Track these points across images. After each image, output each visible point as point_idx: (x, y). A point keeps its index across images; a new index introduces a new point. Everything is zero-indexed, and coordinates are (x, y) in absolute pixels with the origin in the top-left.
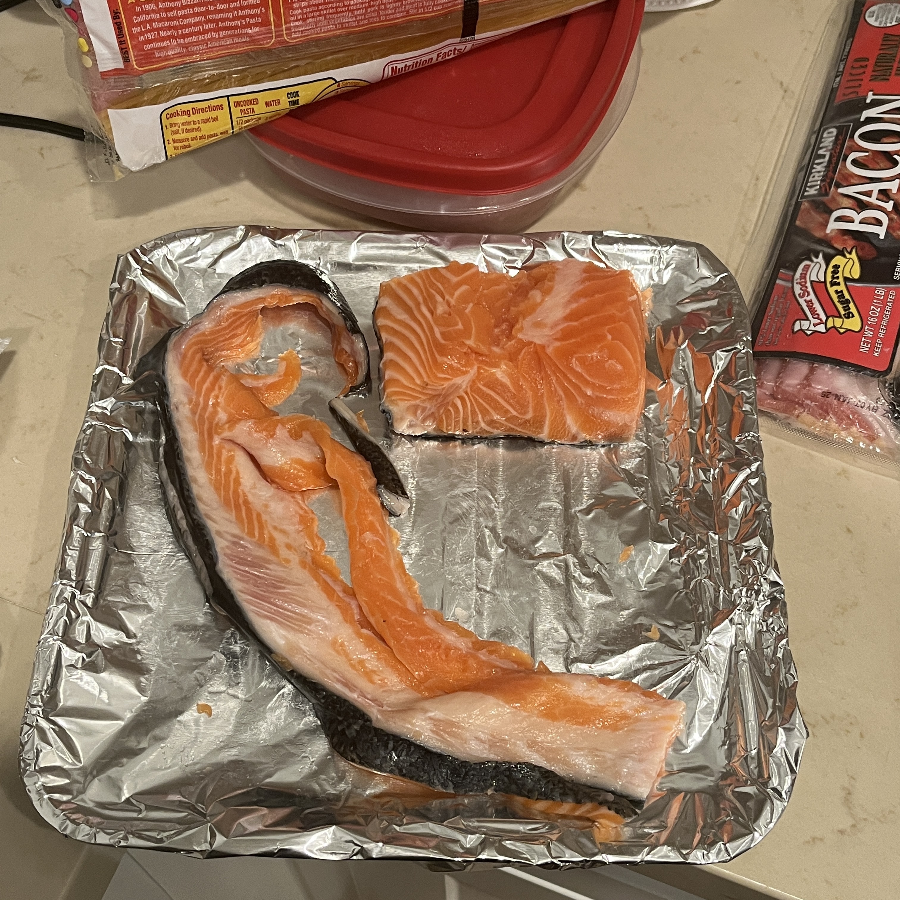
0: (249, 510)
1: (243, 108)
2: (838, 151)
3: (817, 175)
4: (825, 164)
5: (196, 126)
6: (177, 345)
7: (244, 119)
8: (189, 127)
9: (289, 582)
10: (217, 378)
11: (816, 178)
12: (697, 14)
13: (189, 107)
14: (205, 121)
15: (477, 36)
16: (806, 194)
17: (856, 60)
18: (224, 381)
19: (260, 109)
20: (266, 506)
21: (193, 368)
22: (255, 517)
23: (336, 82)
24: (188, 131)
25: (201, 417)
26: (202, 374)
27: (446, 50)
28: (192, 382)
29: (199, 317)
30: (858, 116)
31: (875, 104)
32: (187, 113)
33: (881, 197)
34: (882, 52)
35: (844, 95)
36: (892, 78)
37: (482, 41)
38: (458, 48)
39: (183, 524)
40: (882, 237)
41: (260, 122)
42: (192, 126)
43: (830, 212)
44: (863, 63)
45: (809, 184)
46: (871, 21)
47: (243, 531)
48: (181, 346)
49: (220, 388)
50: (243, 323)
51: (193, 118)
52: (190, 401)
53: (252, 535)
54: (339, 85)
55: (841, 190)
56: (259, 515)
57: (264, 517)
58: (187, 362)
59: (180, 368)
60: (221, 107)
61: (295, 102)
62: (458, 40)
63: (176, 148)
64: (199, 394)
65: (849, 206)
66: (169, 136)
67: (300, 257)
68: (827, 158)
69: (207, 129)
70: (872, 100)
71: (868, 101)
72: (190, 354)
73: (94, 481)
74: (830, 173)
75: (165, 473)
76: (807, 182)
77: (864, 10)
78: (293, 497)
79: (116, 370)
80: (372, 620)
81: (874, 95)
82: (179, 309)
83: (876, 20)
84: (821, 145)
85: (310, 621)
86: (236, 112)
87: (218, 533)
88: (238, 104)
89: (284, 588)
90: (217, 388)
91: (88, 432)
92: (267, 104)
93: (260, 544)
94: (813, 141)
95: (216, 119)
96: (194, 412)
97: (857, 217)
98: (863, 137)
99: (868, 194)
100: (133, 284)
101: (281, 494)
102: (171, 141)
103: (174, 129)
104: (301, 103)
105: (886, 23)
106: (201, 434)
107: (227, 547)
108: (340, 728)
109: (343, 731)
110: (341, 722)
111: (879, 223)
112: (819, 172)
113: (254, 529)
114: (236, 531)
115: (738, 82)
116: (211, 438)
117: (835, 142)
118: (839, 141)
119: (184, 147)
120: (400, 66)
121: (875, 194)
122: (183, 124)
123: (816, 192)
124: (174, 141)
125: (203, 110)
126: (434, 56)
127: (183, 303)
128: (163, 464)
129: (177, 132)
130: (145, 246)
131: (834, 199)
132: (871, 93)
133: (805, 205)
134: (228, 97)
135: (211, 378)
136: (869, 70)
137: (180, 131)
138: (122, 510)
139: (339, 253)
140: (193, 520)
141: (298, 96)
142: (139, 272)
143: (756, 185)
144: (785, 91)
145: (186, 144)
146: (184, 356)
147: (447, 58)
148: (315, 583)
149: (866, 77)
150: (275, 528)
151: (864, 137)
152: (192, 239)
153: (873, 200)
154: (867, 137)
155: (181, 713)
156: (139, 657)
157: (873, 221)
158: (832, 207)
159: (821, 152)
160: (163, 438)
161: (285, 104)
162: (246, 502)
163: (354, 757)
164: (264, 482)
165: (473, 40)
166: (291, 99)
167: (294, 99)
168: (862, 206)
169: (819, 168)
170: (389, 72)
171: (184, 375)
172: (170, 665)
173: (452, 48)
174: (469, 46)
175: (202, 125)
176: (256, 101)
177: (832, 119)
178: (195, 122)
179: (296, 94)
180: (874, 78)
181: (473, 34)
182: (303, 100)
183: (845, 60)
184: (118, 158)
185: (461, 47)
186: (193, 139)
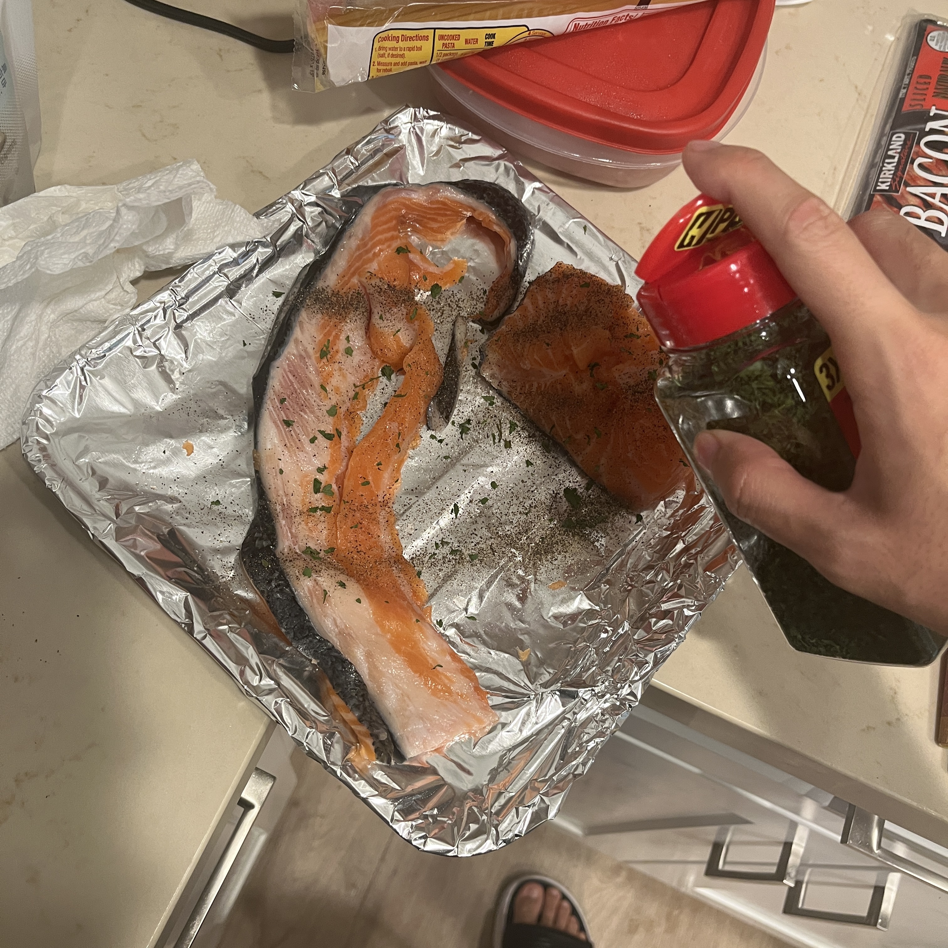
1: (445, 42)
5: (401, 53)
7: (443, 52)
8: (394, 53)
13: (399, 33)
14: (410, 49)
15: (650, 7)
17: (921, 77)
19: (460, 45)
23: (529, 30)
24: (393, 56)
27: (621, 15)
30: (923, 126)
31: (937, 117)
32: (396, 39)
33: (944, 200)
34: (942, 73)
35: (911, 106)
37: (653, 11)
38: (631, 14)
40: (943, 235)
41: (456, 57)
42: (398, 52)
43: (900, 207)
44: (926, 80)
51: (401, 44)
54: (529, 34)
55: (909, 189)
60: (426, 38)
61: (490, 44)
62: (634, 7)
63: (379, 71)
65: (916, 204)
66: (375, 59)
69: (410, 56)
70: (935, 114)
71: (932, 114)
77: (926, 33)
81: (936, 109)
86: (439, 44)
88: (442, 37)
92: (467, 42)
94: (883, 143)
95: (420, 49)
97: (924, 215)
98: (928, 144)
99: (933, 196)
102: (376, 64)
103: (382, 52)
104: (495, 45)
111: (941, 222)
115: (821, 81)
118: (907, 146)
119: (385, 70)
120: (582, 23)
121: (938, 197)
122: (390, 49)
124: (379, 64)
125: (411, 39)
126: (610, 18)
129: (382, 56)
131: (902, 196)
132: (934, 108)
133: (878, 198)
134: (435, 29)
136: (932, 88)
137: (386, 56)
141: (494, 38)
143: (834, 173)
144: (859, 94)
145: (388, 68)
147: (619, 22)
149: (930, 93)
153: (936, 201)
154: (931, 145)
157: (936, 220)
158: (902, 202)
161: (481, 45)
165: (646, 9)
166: (487, 40)
167: (490, 40)
168: (927, 206)
170: (571, 28)
173: (626, 14)
174: (640, 14)
175: (406, 53)
176: (458, 37)
177: (901, 126)
178: (401, 48)
179: (493, 36)
180: (936, 95)
181: (648, 4)
182: (497, 42)
183: (911, 74)
184: (325, 71)
185: (633, 14)
186: (395, 64)
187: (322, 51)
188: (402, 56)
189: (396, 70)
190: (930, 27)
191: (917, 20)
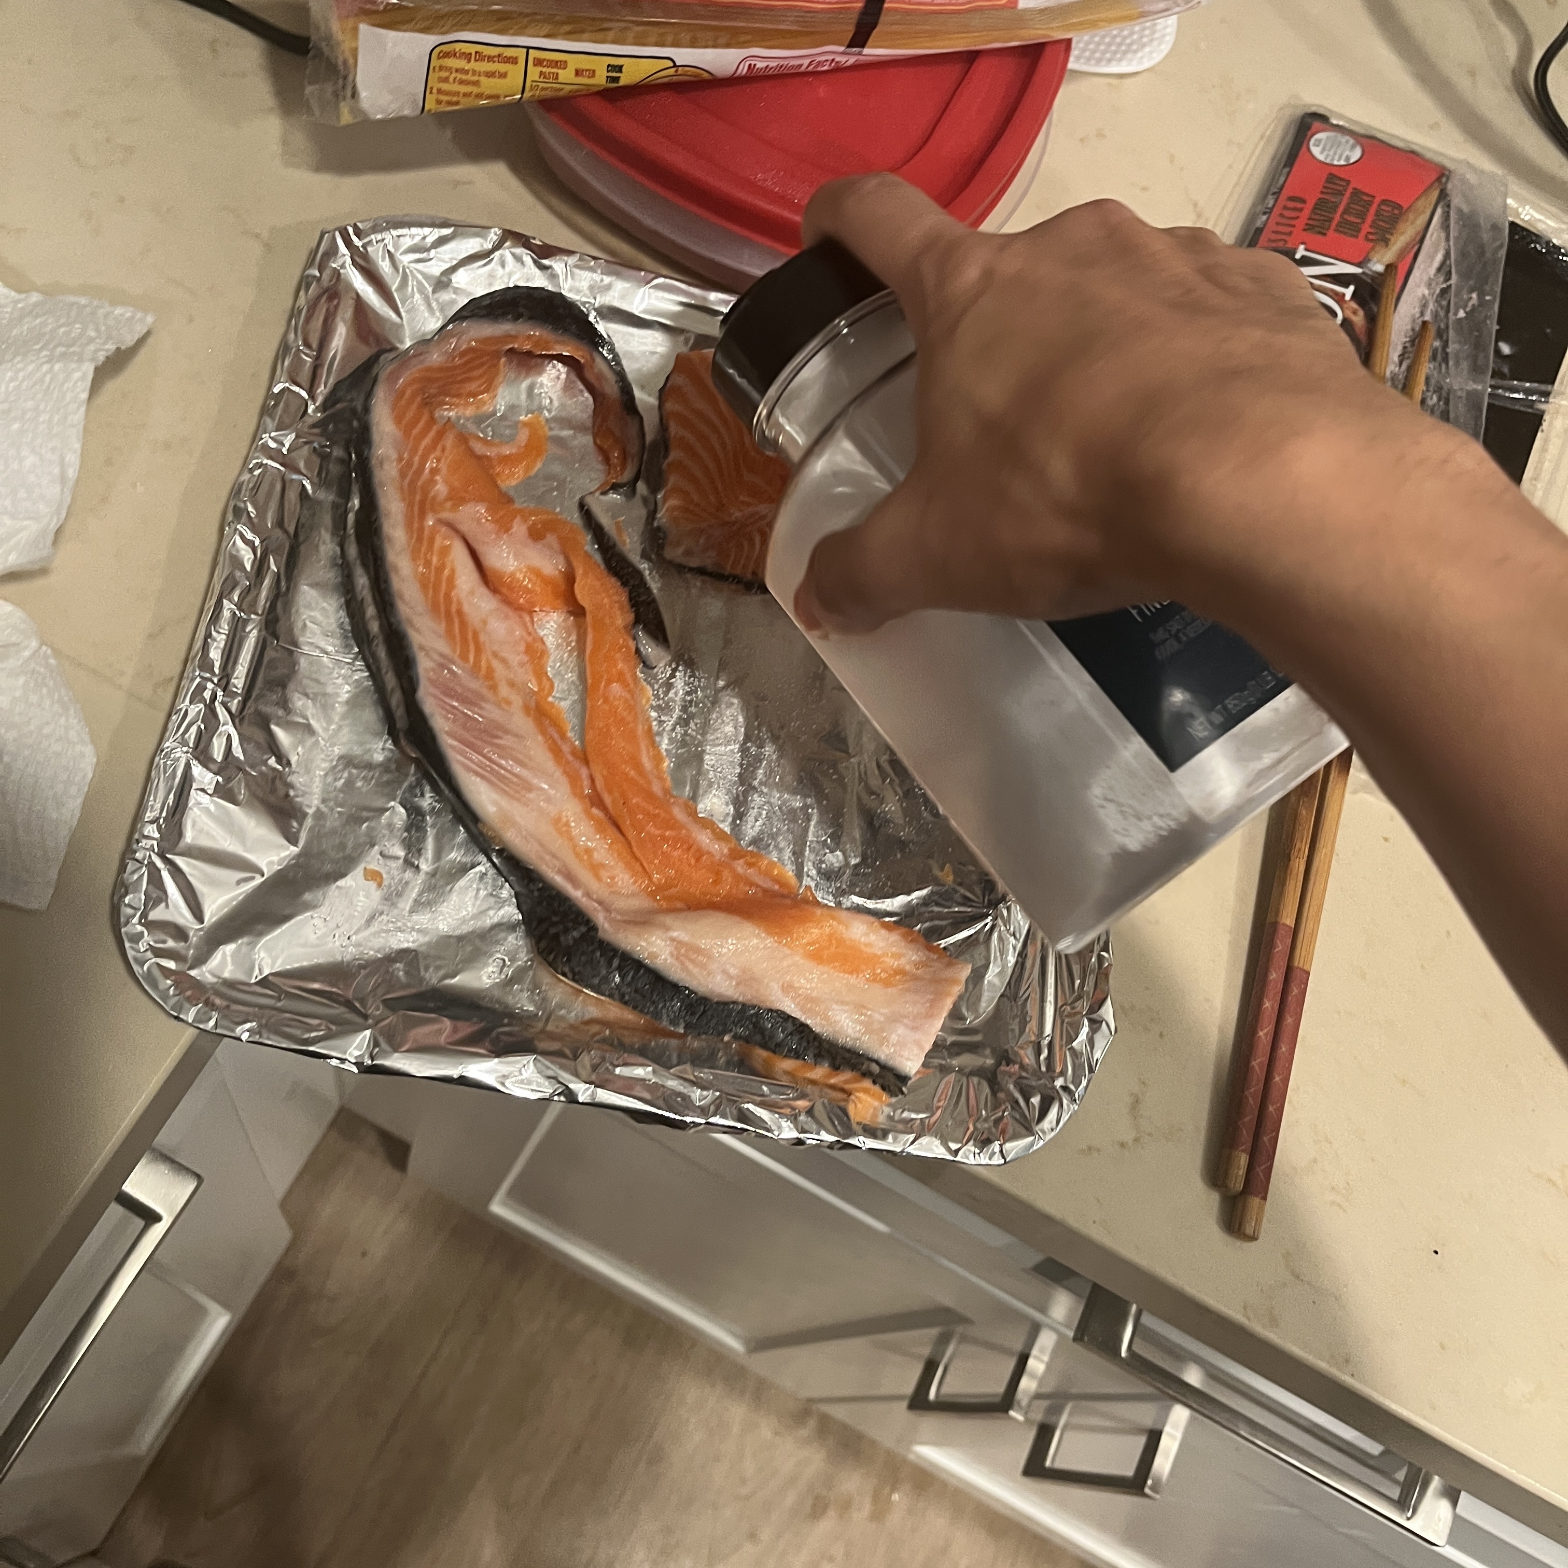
0: (463, 623)
1: (544, 70)
5: (475, 78)
6: (393, 378)
7: (541, 85)
8: (464, 77)
9: (507, 732)
10: (440, 435)
12: (1110, 85)
13: (472, 49)
14: (490, 75)
15: (866, 51)
17: (1291, 199)
18: (449, 440)
19: (566, 75)
20: (485, 622)
21: (410, 414)
22: (470, 635)
23: (675, 66)
24: (462, 82)
25: (412, 483)
26: (421, 424)
27: (823, 58)
28: (407, 432)
29: (424, 343)
31: (1306, 262)
32: (467, 57)
34: (1323, 196)
35: (1269, 240)
36: (1331, 233)
37: (871, 58)
38: (837, 59)
39: (374, 627)
41: (561, 93)
42: (469, 77)
44: (1299, 205)
46: (1316, 151)
47: (454, 651)
48: (398, 379)
49: (443, 450)
50: (482, 365)
51: (473, 65)
52: (400, 459)
53: (464, 657)
54: (676, 71)
56: (476, 634)
57: (482, 638)
58: (403, 402)
59: (393, 410)
60: (513, 61)
61: (616, 80)
62: (842, 49)
63: (439, 102)
66: (434, 83)
67: (570, 290)
69: (489, 85)
70: (1303, 257)
72: (408, 392)
73: (257, 542)
75: (353, 551)
77: (1309, 133)
78: (521, 617)
79: (304, 394)
80: (608, 800)
81: (1306, 250)
82: (394, 324)
83: (1322, 153)
85: (530, 788)
86: (534, 73)
87: (422, 648)
88: (538, 62)
89: (501, 738)
90: (439, 447)
91: (257, 473)
92: (578, 73)
93: (475, 670)
95: (503, 75)
96: (403, 474)
100: (337, 274)
101: (506, 609)
102: (435, 90)
103: (444, 74)
104: (622, 82)
105: (1333, 159)
106: (410, 505)
107: (433, 670)
108: (552, 931)
109: (556, 937)
113: (468, 651)
114: (446, 650)
115: (1144, 189)
116: (422, 515)
119: (449, 103)
120: (760, 65)
122: (457, 71)
124: (439, 91)
125: (490, 59)
126: (806, 62)
127: (399, 317)
128: (353, 538)
129: (446, 80)
130: (359, 225)
132: (1302, 247)
134: (528, 48)
135: (432, 434)
136: (1304, 216)
137: (451, 79)
138: (288, 589)
139: (623, 297)
141: (621, 72)
142: (349, 261)
145: (455, 99)
146: (400, 394)
147: (820, 69)
148: (540, 738)
149: (1301, 223)
150: (495, 655)
152: (427, 231)
155: (343, 875)
156: (292, 793)
160: (357, 502)
161: (601, 79)
162: (460, 613)
163: (566, 970)
164: (483, 590)
165: (860, 54)
166: (610, 74)
167: (614, 74)
170: (743, 69)
171: (398, 420)
172: (332, 810)
173: (830, 57)
174: (852, 60)
175: (483, 79)
176: (563, 65)
178: (474, 73)
179: (619, 69)
180: (1309, 228)
181: (863, 46)
182: (625, 79)
183: (1277, 194)
184: (354, 94)
185: (842, 59)
186: (465, 95)
187: (351, 61)
188: (476, 83)
189: (465, 103)
190: (1317, 124)
191: (1299, 112)
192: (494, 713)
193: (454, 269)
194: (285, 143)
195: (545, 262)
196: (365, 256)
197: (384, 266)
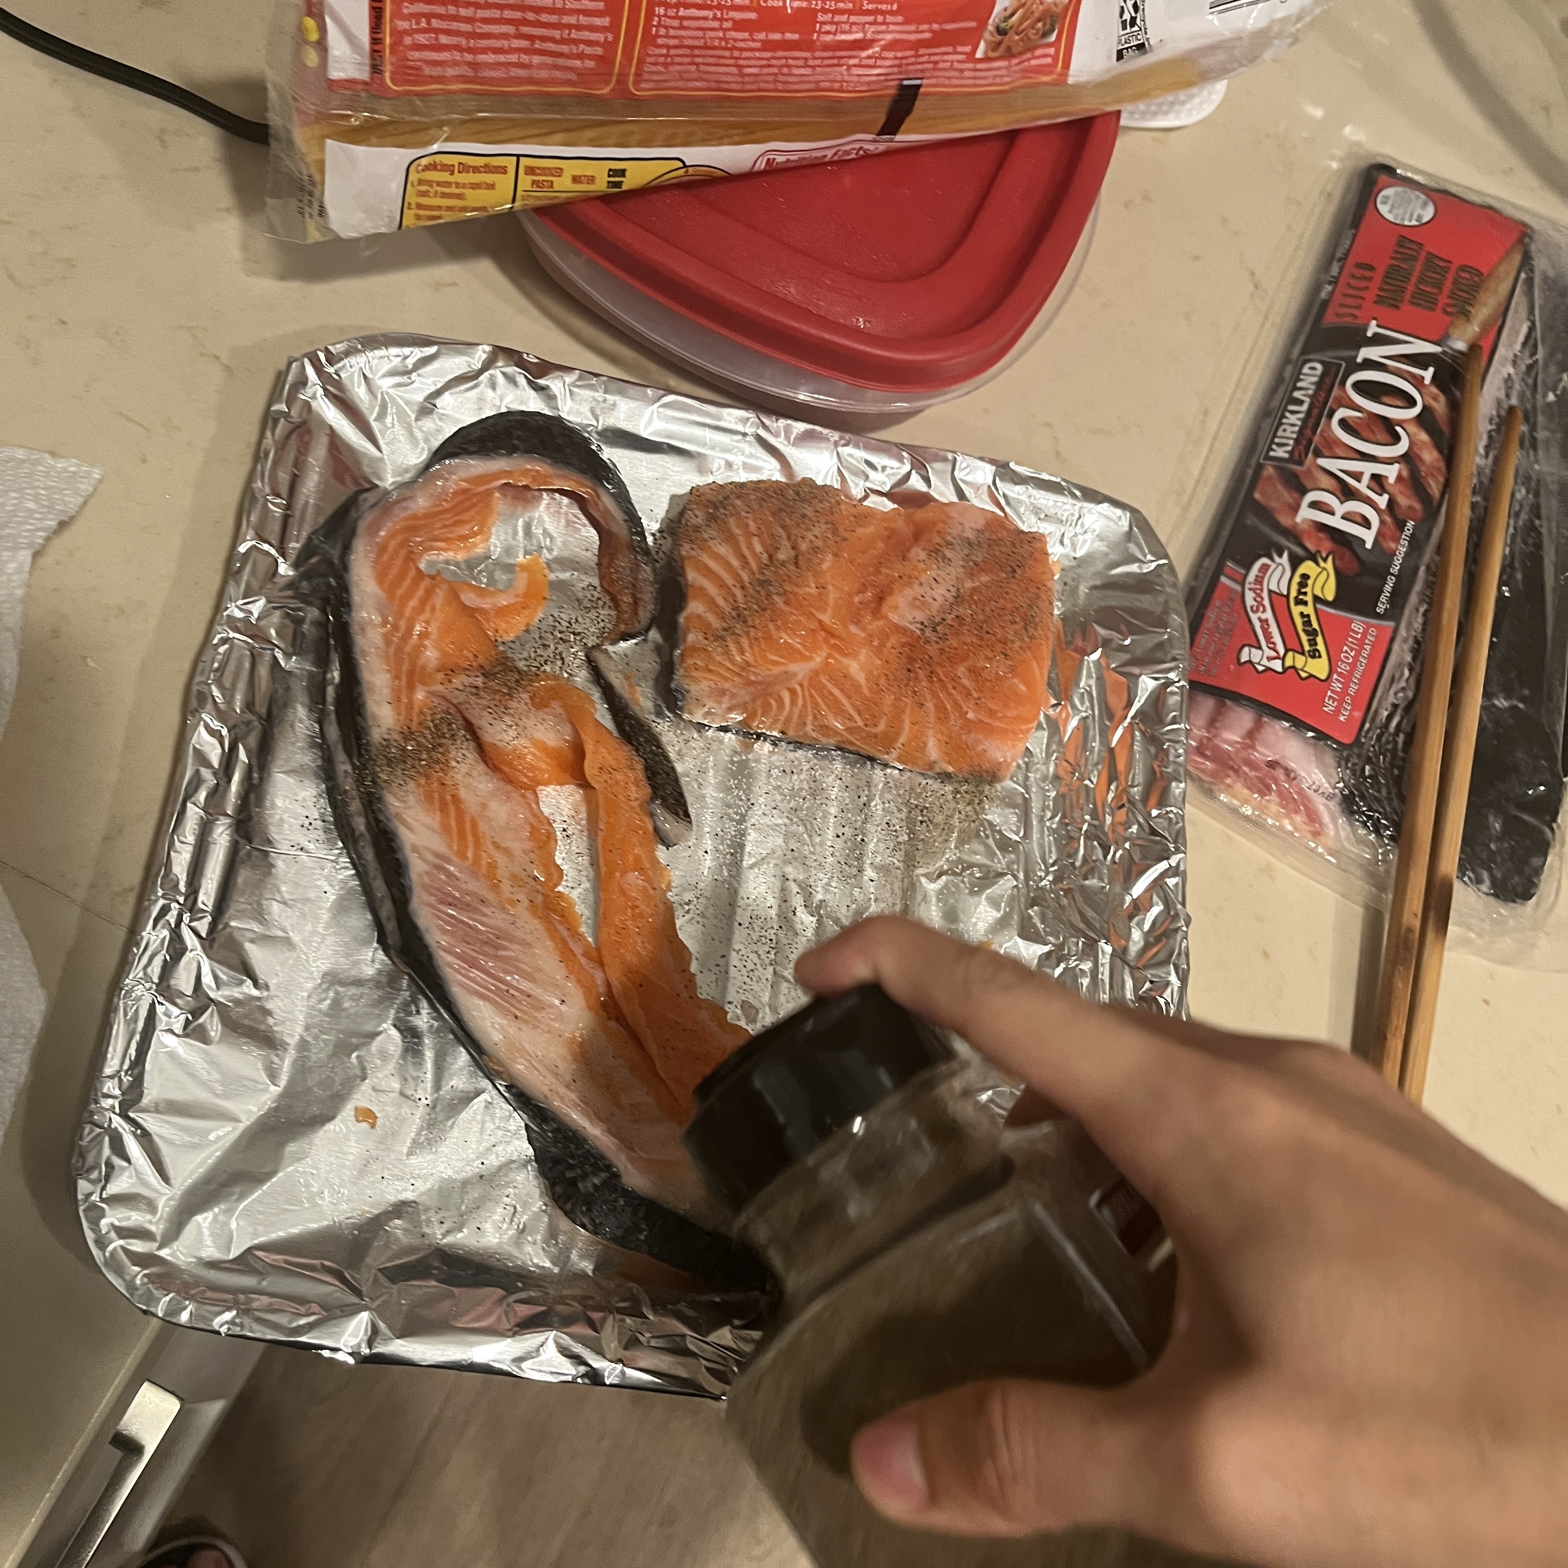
0: (460, 813)
1: (537, 178)
2: (1321, 399)
3: (1290, 429)
4: (1301, 416)
5: (458, 191)
6: (374, 529)
7: (534, 194)
8: (446, 190)
9: (513, 939)
10: (429, 592)
11: (1288, 434)
12: (1154, 139)
13: (456, 160)
14: (475, 186)
15: (898, 137)
16: (1272, 454)
17: (1359, 266)
18: (440, 597)
19: (563, 185)
21: (394, 571)
22: (468, 826)
23: (685, 166)
24: (444, 195)
25: (399, 649)
26: (407, 583)
27: (848, 148)
28: (390, 591)
30: (1353, 353)
31: (1379, 340)
32: (449, 169)
33: (1374, 486)
34: (1392, 262)
35: (1337, 315)
36: (1406, 307)
37: (904, 144)
38: (866, 146)
39: (360, 824)
40: (1369, 546)
41: (557, 202)
42: (454, 190)
43: (1304, 491)
44: (1367, 273)
45: (1277, 440)
46: (1384, 209)
47: (450, 847)
48: (379, 530)
49: (433, 609)
50: (474, 505)
51: (458, 177)
52: (385, 622)
53: (462, 855)
54: (686, 172)
55: (1322, 462)
56: (474, 823)
57: (483, 827)
58: (385, 557)
59: (375, 568)
60: (503, 170)
61: (618, 184)
62: (870, 137)
63: (418, 217)
64: (399, 614)
65: (1331, 489)
66: (411, 198)
67: (569, 413)
68: (1305, 407)
69: (475, 198)
70: (1375, 334)
71: (1369, 334)
72: (393, 544)
73: (225, 732)
74: (1308, 432)
75: (333, 732)
76: (1275, 436)
77: (1376, 189)
78: (523, 796)
79: (273, 551)
81: (1378, 326)
82: (372, 459)
83: (1390, 212)
84: (1299, 384)
86: (525, 182)
87: (415, 849)
88: (530, 171)
89: (505, 948)
90: (428, 609)
91: (222, 649)
92: (575, 180)
93: (474, 872)
94: (1287, 374)
95: (491, 186)
96: (387, 639)
97: (1341, 509)
98: (1358, 386)
99: (1357, 476)
100: (307, 406)
102: (413, 206)
103: (424, 188)
104: (625, 187)
105: (1403, 219)
106: (397, 677)
107: (427, 873)
108: (569, 1174)
109: (573, 1183)
110: (571, 1167)
111: (1366, 524)
112: (1293, 425)
113: (466, 847)
114: (441, 847)
115: (1196, 258)
116: (411, 688)
117: (1319, 385)
118: (1325, 385)
119: (430, 218)
120: (780, 159)
121: (1366, 479)
122: (438, 184)
123: (1286, 456)
124: (420, 206)
125: (476, 170)
126: (830, 153)
127: (379, 448)
128: (333, 717)
129: (424, 194)
130: (330, 348)
131: (1309, 472)
132: (1374, 322)
133: (1269, 471)
134: (518, 156)
135: (420, 592)
136: (1374, 285)
137: (432, 193)
138: (261, 779)
139: (628, 418)
140: (378, 821)
141: (624, 176)
142: (320, 391)
143: (1203, 421)
144: (1256, 287)
145: (437, 213)
146: (382, 549)
147: (846, 158)
148: (549, 943)
149: (1370, 295)
150: (497, 846)
151: (1360, 387)
152: (407, 351)
153: (1362, 486)
154: (1363, 388)
155: (331, 1118)
156: (271, 1021)
157: (1359, 520)
158: (1308, 483)
159: (1297, 394)
160: (336, 674)
161: (601, 184)
163: (585, 1221)
165: (891, 141)
166: (612, 179)
167: (617, 179)
168: (1347, 493)
169: (1293, 419)
170: (761, 165)
171: (381, 578)
172: (316, 1038)
173: (857, 146)
174: (882, 147)
175: (468, 192)
176: (559, 172)
177: (1320, 349)
178: (458, 185)
179: (622, 173)
180: (1380, 300)
181: (895, 133)
182: (629, 183)
183: (1343, 259)
184: (322, 212)
185: (871, 147)
186: (449, 209)
187: (317, 177)
188: (460, 197)
189: (448, 217)
190: (1383, 178)
191: (1363, 164)
192: (498, 920)
193: (438, 393)
194: (245, 247)
195: (541, 382)
196: (339, 384)
197: (360, 393)
